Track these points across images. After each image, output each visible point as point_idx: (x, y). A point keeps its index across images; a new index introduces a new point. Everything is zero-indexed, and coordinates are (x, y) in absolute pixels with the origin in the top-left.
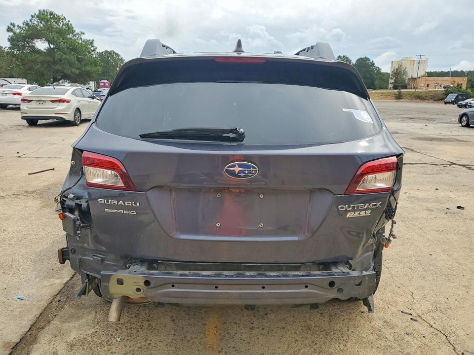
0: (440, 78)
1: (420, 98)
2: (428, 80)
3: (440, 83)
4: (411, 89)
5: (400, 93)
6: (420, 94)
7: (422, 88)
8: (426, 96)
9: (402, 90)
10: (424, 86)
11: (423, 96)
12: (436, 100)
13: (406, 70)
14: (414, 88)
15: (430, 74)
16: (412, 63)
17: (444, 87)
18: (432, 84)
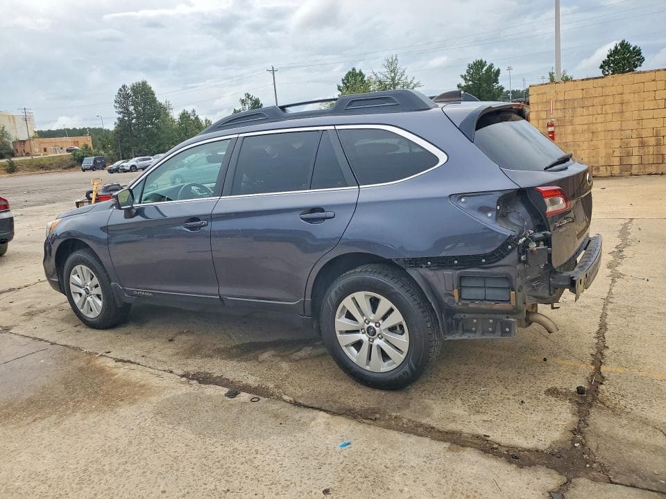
0: (58, 139)
1: (43, 167)
2: (42, 143)
3: (60, 145)
4: (22, 156)
5: (11, 164)
6: (42, 163)
7: (38, 154)
8: (51, 164)
9: (13, 159)
10: (40, 151)
11: (47, 165)
12: (65, 169)
13: (5, 130)
14: (28, 154)
15: (42, 134)
16: (12, 120)
17: (67, 150)
18: (50, 148)
